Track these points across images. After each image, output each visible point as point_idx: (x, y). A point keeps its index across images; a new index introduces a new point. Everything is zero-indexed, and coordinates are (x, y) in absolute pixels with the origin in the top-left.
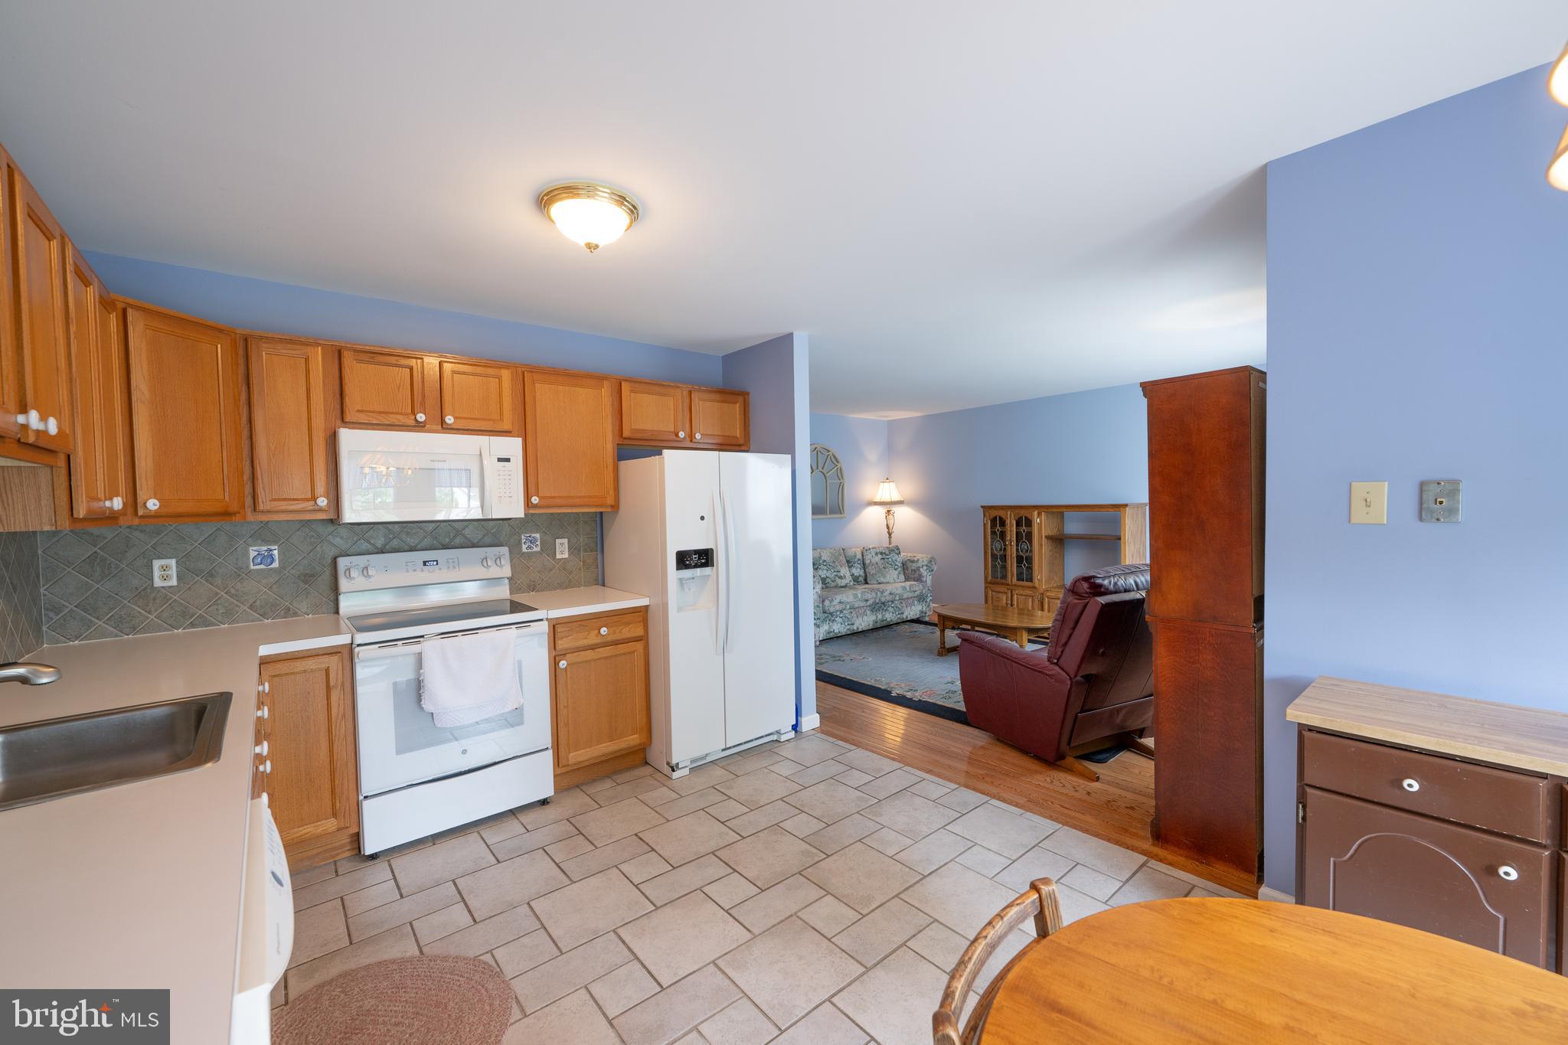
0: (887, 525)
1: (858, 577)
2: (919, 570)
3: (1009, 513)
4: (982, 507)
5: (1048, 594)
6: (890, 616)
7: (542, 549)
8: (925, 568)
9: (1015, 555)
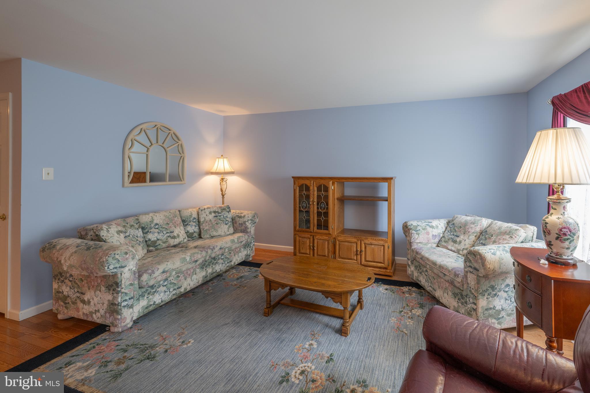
0: (221, 189)
1: (192, 234)
2: (245, 224)
3: (312, 182)
4: (293, 177)
5: (339, 238)
6: (219, 268)
8: (250, 222)
9: (316, 211)
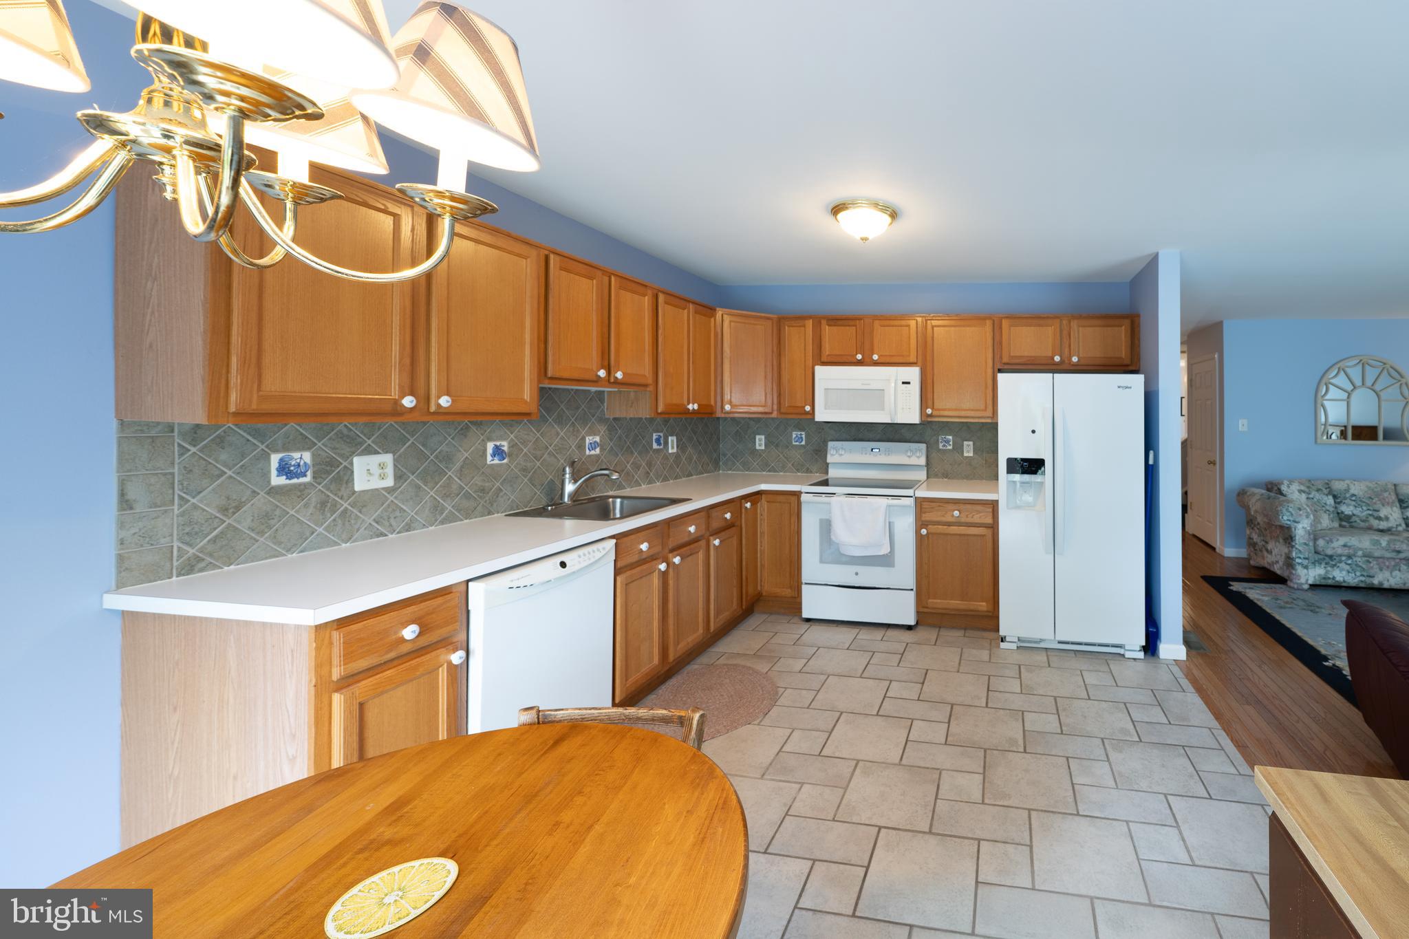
7: (953, 448)
